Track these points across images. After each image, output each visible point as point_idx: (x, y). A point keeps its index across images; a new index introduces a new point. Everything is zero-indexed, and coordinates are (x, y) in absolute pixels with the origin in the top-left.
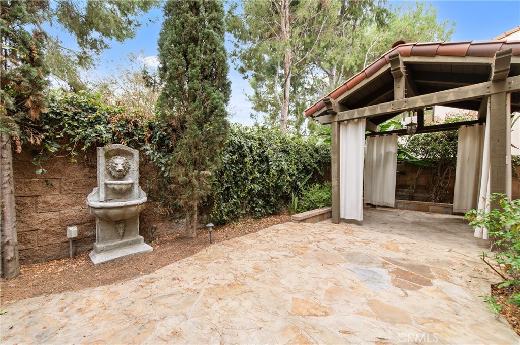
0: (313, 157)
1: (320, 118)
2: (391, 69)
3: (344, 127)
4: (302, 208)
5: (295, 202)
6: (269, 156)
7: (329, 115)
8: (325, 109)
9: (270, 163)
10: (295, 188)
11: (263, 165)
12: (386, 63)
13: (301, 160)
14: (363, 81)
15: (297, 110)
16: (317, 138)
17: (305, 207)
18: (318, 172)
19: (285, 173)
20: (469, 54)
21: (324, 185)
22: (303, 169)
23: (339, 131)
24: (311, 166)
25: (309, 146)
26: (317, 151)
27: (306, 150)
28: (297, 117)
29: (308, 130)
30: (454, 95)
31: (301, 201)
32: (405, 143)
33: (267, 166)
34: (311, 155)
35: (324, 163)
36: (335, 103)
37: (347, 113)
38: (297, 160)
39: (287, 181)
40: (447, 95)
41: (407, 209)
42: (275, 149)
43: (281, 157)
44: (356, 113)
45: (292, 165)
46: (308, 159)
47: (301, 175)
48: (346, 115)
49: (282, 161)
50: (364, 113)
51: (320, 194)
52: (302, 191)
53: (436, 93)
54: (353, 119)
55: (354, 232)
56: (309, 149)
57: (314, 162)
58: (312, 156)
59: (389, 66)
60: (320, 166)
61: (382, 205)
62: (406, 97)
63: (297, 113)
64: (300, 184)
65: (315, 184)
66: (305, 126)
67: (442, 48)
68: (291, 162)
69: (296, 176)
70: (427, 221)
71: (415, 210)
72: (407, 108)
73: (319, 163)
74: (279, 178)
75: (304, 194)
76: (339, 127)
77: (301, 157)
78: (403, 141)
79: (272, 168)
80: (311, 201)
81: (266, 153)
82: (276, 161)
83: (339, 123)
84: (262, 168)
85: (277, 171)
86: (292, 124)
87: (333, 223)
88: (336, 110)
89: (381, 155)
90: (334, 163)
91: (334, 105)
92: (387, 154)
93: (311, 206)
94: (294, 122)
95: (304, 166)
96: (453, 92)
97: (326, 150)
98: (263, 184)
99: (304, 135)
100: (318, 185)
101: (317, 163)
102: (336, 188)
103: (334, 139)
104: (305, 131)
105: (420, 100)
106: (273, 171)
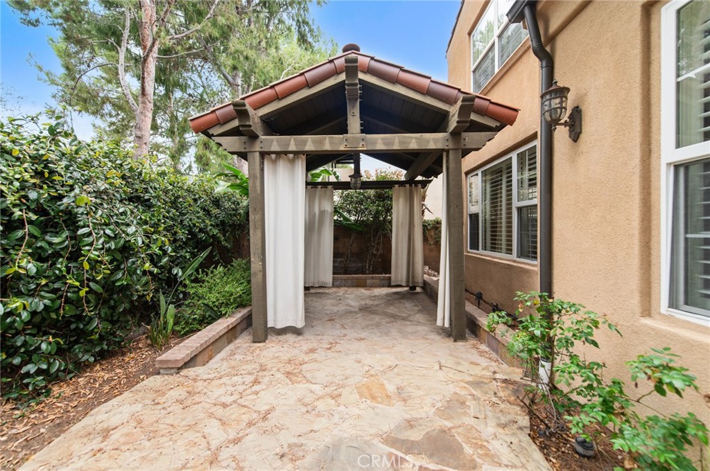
0: (210, 215)
1: (225, 141)
2: (346, 82)
3: (271, 165)
4: (187, 323)
5: (168, 315)
6: (80, 210)
7: (244, 138)
8: (236, 123)
9: (80, 232)
10: (169, 283)
11: (57, 234)
12: (336, 72)
13: (182, 221)
14: (303, 91)
15: (172, 127)
16: (217, 180)
17: (195, 319)
18: (219, 242)
19: (135, 254)
20: (429, 93)
21: (232, 266)
22: (188, 239)
23: (262, 170)
24: (206, 233)
25: (200, 193)
26: (217, 202)
27: (195, 200)
28: (173, 141)
29: (195, 166)
30: (417, 142)
31: (184, 307)
32: (338, 199)
33: (72, 238)
34: (205, 210)
35: (230, 226)
36: (256, 115)
37: (277, 141)
38: (172, 219)
39: (145, 273)
40: (408, 140)
41: (345, 286)
42: (105, 192)
43: (124, 213)
44: (293, 142)
45: (159, 233)
46: (198, 218)
47: (182, 253)
48: (275, 143)
49: (128, 225)
50: (305, 145)
51: (227, 289)
52: (185, 286)
53: (398, 135)
54: (286, 153)
55: (304, 367)
56: (200, 197)
57: (211, 225)
58: (207, 212)
59: (343, 77)
60: (224, 232)
61: (317, 286)
62: (362, 132)
63: (173, 133)
64: (180, 274)
65: (216, 268)
66: (189, 158)
67: (403, 75)
68: (156, 225)
69: (170, 256)
70: (371, 302)
71: (353, 286)
72: (365, 149)
73: (222, 225)
74: (117, 268)
75: (192, 291)
76: (263, 163)
77: (182, 214)
78: (337, 197)
79: (91, 244)
80: (207, 305)
81: (65, 200)
82: (107, 225)
83: (263, 155)
84: (50, 244)
85: (109, 250)
86: (163, 152)
87: (254, 342)
88: (256, 129)
89: (315, 213)
90: (255, 228)
91: (253, 119)
92: (322, 213)
93: (207, 314)
94: (168, 148)
95: (190, 232)
96: (416, 138)
97: (234, 203)
98: (55, 291)
99: (188, 174)
100: (221, 269)
101: (217, 225)
102: (260, 275)
103: (254, 183)
104: (190, 168)
105: (380, 141)
106: (94, 254)
